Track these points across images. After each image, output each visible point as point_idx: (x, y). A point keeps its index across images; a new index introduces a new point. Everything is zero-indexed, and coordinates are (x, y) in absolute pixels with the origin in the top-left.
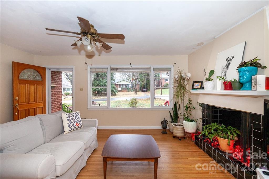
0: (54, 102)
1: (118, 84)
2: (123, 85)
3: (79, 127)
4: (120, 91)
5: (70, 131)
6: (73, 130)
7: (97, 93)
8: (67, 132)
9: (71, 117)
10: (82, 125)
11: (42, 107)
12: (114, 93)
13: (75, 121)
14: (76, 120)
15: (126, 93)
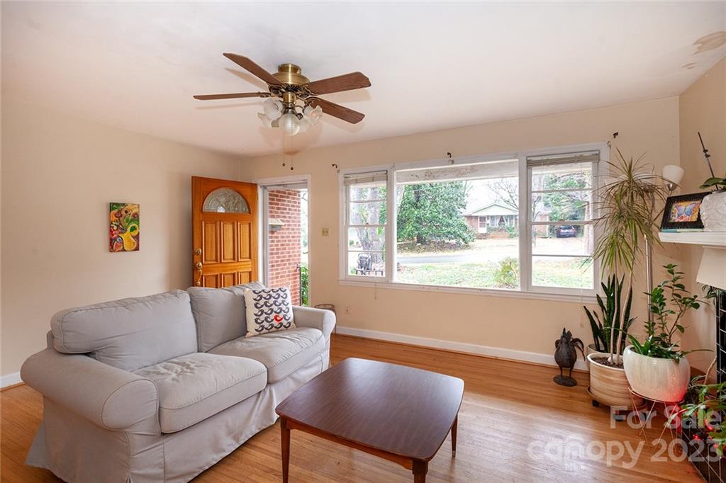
0: (282, 261)
1: (476, 217)
2: (492, 217)
3: (281, 324)
4: (483, 237)
5: (258, 333)
6: (267, 331)
7: (418, 242)
8: (252, 334)
9: (265, 298)
10: (290, 320)
11: (250, 273)
12: (463, 243)
13: (272, 310)
14: (275, 308)
15: (500, 241)
